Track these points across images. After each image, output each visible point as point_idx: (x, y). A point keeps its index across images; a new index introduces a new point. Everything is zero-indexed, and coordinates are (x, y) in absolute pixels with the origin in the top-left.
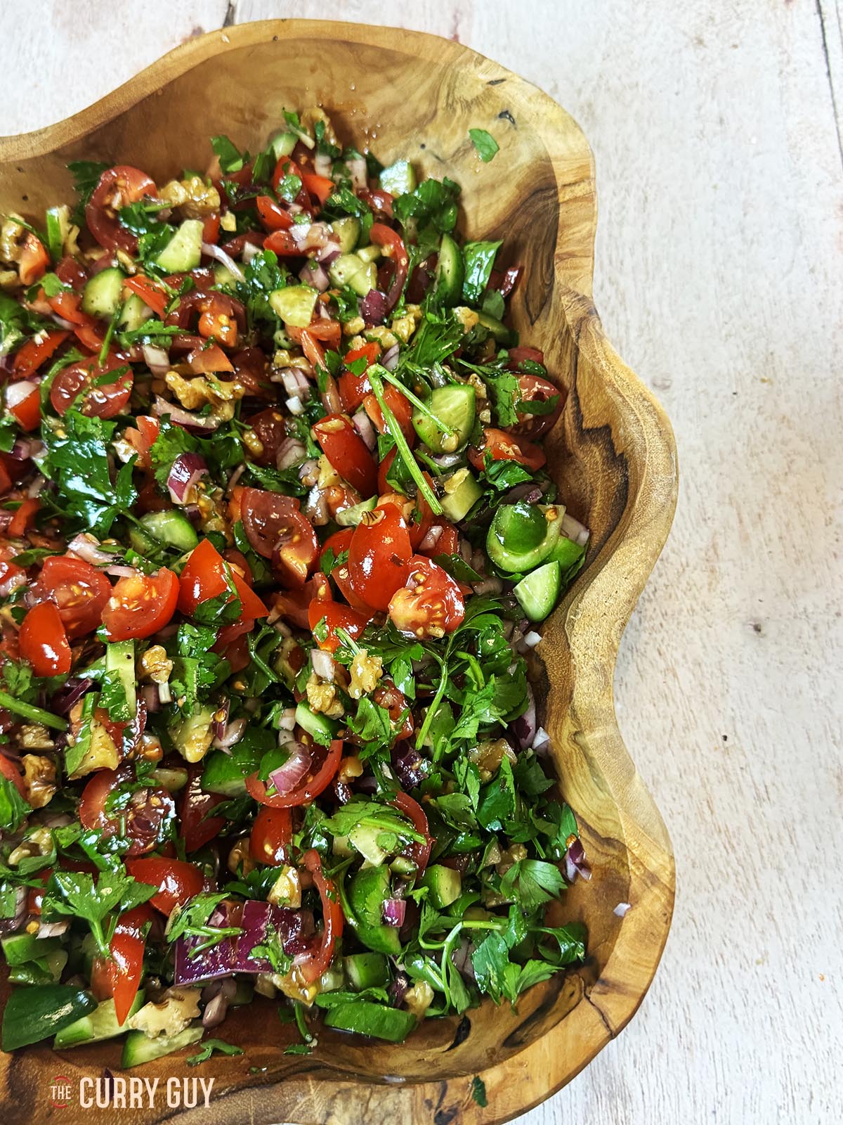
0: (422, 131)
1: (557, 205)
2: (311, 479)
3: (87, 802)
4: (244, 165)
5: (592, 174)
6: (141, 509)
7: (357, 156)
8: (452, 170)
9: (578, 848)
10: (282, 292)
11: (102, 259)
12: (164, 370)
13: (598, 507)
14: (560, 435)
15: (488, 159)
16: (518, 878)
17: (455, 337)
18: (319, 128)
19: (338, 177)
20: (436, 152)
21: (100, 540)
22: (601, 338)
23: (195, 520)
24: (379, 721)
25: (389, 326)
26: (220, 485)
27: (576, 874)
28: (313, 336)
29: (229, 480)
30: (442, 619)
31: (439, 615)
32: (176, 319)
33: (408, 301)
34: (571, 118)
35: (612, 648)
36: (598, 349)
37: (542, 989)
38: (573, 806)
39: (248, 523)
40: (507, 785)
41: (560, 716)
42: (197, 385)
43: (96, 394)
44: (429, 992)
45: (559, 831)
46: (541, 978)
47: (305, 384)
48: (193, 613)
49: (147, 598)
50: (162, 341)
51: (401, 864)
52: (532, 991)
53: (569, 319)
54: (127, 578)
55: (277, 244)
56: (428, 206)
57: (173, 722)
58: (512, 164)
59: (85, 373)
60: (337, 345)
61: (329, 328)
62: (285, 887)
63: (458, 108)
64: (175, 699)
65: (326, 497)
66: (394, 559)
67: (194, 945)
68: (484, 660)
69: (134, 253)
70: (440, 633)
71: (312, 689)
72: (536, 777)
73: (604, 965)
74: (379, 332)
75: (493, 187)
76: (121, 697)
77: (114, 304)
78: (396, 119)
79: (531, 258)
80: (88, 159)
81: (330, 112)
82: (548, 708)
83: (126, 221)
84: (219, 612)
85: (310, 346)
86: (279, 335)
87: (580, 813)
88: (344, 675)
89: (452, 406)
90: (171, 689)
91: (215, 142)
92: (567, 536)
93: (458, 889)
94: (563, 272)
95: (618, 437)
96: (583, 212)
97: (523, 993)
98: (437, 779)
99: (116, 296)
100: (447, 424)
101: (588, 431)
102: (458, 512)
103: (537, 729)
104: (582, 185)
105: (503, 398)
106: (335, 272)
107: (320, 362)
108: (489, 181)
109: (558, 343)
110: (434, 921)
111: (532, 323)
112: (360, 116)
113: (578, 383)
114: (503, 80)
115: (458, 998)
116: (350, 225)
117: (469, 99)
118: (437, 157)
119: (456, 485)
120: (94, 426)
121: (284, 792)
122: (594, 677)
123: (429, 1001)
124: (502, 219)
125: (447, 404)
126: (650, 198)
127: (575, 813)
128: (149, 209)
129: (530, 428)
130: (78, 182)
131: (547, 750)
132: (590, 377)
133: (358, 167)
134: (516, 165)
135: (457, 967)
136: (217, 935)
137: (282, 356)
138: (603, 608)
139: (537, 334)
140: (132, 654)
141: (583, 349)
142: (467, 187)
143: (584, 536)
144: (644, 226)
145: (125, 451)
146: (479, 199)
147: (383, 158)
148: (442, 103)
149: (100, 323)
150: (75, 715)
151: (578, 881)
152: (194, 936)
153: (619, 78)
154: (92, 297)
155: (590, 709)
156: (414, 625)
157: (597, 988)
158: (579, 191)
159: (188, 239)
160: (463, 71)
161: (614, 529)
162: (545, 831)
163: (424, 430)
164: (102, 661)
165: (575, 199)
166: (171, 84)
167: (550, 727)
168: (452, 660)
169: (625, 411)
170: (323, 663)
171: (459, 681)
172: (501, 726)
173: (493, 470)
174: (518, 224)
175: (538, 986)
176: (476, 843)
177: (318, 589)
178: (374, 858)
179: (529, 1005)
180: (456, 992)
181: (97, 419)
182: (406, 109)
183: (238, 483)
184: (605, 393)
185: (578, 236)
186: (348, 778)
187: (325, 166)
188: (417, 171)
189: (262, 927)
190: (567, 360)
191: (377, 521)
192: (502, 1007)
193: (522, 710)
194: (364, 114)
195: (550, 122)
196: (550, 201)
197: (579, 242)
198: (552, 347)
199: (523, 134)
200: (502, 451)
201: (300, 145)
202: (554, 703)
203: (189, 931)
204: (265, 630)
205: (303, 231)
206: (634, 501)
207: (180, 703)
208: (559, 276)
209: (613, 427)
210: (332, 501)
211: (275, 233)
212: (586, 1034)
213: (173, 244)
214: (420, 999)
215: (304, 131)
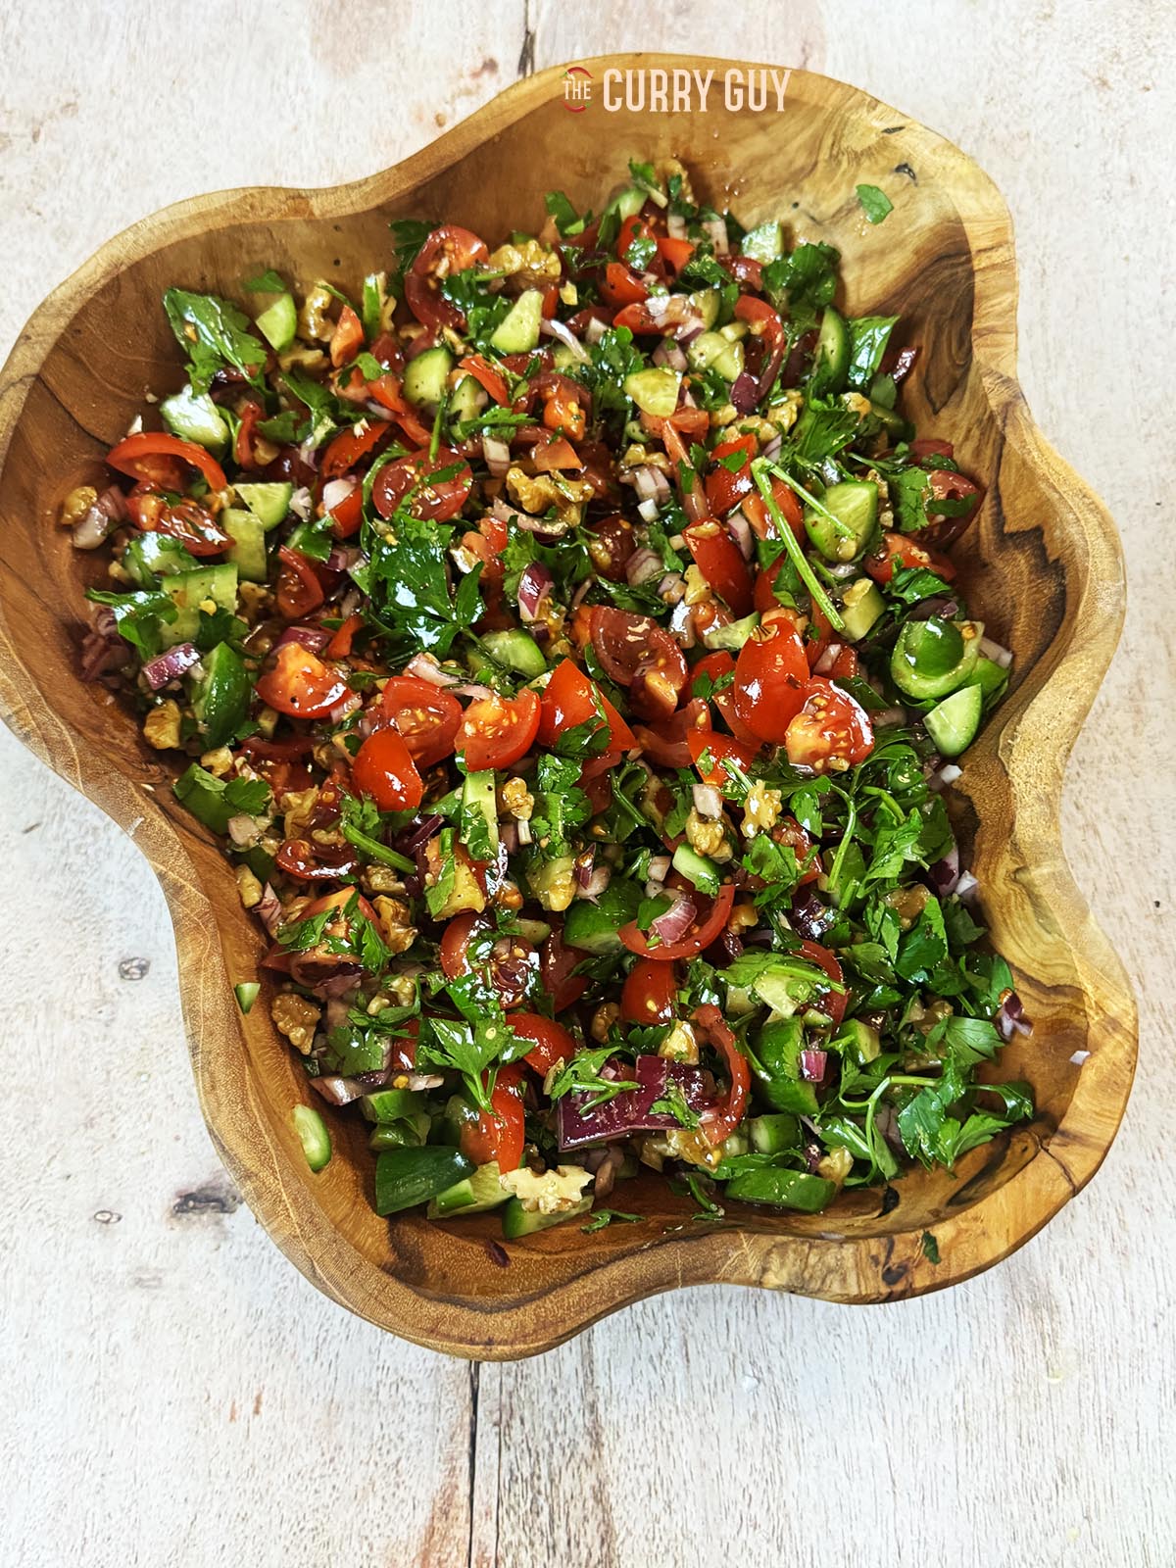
0: (797, 187)
1: (971, 274)
2: (676, 594)
3: (448, 951)
4: (587, 227)
5: (1010, 238)
6: (482, 628)
7: (714, 216)
8: (831, 233)
9: (1014, 1004)
10: (640, 376)
11: (420, 338)
12: (504, 467)
13: (1020, 628)
14: (973, 542)
15: (878, 220)
16: (944, 1037)
17: (850, 426)
18: (674, 182)
19: (696, 241)
20: (812, 212)
21: (441, 661)
22: (1030, 426)
23: (542, 640)
24: (781, 861)
25: (764, 415)
26: (563, 604)
27: (1014, 1030)
28: (675, 427)
29: (573, 597)
30: (847, 750)
31: (843, 744)
32: (525, 405)
33: (785, 387)
34: (984, 173)
35: (1058, 776)
36: (1028, 438)
37: (982, 1154)
38: (1008, 957)
39: (600, 646)
40: (934, 930)
41: (995, 854)
42: (542, 484)
43: (429, 493)
44: (848, 1158)
45: (990, 986)
46: (981, 1141)
47: (664, 484)
48: (555, 743)
49: (506, 723)
50: (505, 432)
51: (813, 1016)
52: (969, 1156)
53: (993, 403)
54: (482, 700)
55: (633, 320)
56: (804, 275)
57: (535, 865)
58: (910, 225)
59: (412, 470)
60: (704, 437)
61: (696, 417)
62: (680, 1042)
63: (845, 160)
64: (536, 840)
65: (693, 615)
66: (790, 680)
67: (584, 1101)
68: (897, 794)
69: (461, 331)
70: (845, 765)
71: (695, 828)
72: (965, 924)
73: (1063, 1115)
74: (754, 422)
75: (882, 253)
76: (482, 832)
77: (442, 391)
78: (766, 172)
79: (932, 337)
80: (413, 218)
81: (687, 165)
82: (976, 848)
83: (451, 292)
84: (585, 742)
85: (672, 439)
86: (633, 428)
87: (1017, 964)
88: (734, 812)
89: (852, 506)
90: (531, 828)
91: (550, 198)
92: (986, 656)
93: (878, 1048)
94: (982, 350)
95: (1052, 540)
96: (1002, 282)
97: (959, 1159)
98: (844, 931)
99: (442, 381)
100: (847, 524)
101: (1012, 535)
102: (859, 628)
103: (961, 872)
104: (1001, 250)
105: (908, 497)
106: (695, 353)
107: (685, 458)
108: (877, 246)
109: (976, 432)
110: (855, 1079)
111: (936, 412)
112: (721, 169)
113: (1001, 479)
114: (901, 128)
115: (885, 1164)
116: (710, 298)
117: (859, 150)
118: (813, 218)
119: (859, 597)
120: (431, 532)
121: (670, 942)
122: (1037, 808)
123: (847, 1169)
124: (893, 290)
125: (846, 504)
126: (1048, 271)
127: (1010, 965)
128: (481, 277)
129: (936, 534)
130: (398, 245)
131: (973, 897)
132: (1018, 470)
133: (717, 229)
134: (914, 228)
135: (881, 1131)
136: (613, 1088)
137: (637, 452)
138: (1044, 731)
139: (943, 425)
140: (492, 785)
141: (1010, 438)
142: (848, 253)
143: (1007, 658)
144: (1042, 304)
145: (464, 561)
146: (863, 269)
147: (746, 219)
148: (824, 155)
149: (423, 412)
150: (431, 853)
151: (1016, 1039)
152: (582, 1092)
153: (1007, 127)
154: (415, 382)
155: (1035, 843)
156: (814, 756)
157: (1056, 1140)
158: (997, 257)
159: (527, 313)
160: (853, 117)
161: (1048, 646)
162: (976, 985)
163: (820, 533)
164: (458, 794)
165: (993, 267)
166: (510, 128)
167: (979, 871)
168: (859, 796)
169: (1061, 508)
170: (708, 799)
171: (870, 819)
172: (922, 868)
173: (902, 579)
174: (914, 297)
175: (978, 1149)
176: (897, 997)
177: (695, 718)
178: (783, 1008)
179: (969, 1168)
180: (882, 1156)
181: (432, 523)
182: (779, 162)
183: (583, 601)
184: (1037, 489)
185: (998, 308)
186: (742, 928)
187: (678, 228)
188: (787, 234)
189: (661, 1082)
190: (988, 452)
191: (771, 636)
192: (932, 1173)
193: (943, 850)
194: (727, 166)
195: (960, 178)
196: (960, 269)
197: (1000, 315)
198: (966, 438)
199: (926, 192)
200: (913, 558)
201: (650, 204)
202: (985, 841)
203: (578, 1086)
204: (628, 767)
205: (661, 304)
206: (1075, 612)
207: (544, 843)
208: (979, 354)
209: (1046, 529)
210: (699, 620)
211: (630, 308)
212: (1046, 1188)
213: (511, 319)
214: (838, 1165)
215: (656, 188)
